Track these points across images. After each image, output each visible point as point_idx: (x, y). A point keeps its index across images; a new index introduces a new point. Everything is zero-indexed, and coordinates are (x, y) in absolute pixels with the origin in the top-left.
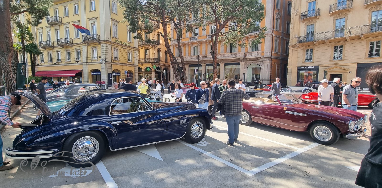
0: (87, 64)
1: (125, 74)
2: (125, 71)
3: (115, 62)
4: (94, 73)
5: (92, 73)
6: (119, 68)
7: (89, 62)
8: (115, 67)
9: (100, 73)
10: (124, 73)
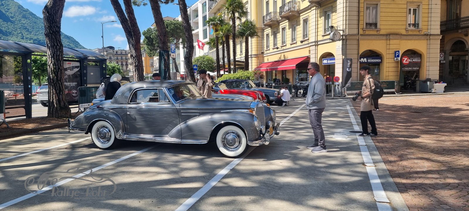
0: (316, 45)
1: (396, 58)
2: (396, 52)
3: (367, 33)
4: (326, 60)
5: (323, 60)
6: (377, 46)
7: (319, 39)
8: (366, 46)
9: (334, 59)
10: (393, 56)
